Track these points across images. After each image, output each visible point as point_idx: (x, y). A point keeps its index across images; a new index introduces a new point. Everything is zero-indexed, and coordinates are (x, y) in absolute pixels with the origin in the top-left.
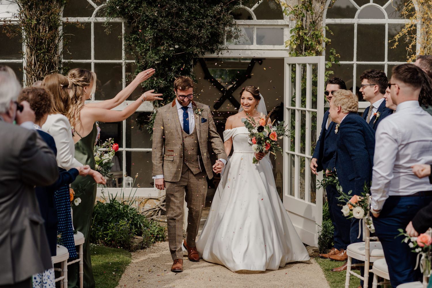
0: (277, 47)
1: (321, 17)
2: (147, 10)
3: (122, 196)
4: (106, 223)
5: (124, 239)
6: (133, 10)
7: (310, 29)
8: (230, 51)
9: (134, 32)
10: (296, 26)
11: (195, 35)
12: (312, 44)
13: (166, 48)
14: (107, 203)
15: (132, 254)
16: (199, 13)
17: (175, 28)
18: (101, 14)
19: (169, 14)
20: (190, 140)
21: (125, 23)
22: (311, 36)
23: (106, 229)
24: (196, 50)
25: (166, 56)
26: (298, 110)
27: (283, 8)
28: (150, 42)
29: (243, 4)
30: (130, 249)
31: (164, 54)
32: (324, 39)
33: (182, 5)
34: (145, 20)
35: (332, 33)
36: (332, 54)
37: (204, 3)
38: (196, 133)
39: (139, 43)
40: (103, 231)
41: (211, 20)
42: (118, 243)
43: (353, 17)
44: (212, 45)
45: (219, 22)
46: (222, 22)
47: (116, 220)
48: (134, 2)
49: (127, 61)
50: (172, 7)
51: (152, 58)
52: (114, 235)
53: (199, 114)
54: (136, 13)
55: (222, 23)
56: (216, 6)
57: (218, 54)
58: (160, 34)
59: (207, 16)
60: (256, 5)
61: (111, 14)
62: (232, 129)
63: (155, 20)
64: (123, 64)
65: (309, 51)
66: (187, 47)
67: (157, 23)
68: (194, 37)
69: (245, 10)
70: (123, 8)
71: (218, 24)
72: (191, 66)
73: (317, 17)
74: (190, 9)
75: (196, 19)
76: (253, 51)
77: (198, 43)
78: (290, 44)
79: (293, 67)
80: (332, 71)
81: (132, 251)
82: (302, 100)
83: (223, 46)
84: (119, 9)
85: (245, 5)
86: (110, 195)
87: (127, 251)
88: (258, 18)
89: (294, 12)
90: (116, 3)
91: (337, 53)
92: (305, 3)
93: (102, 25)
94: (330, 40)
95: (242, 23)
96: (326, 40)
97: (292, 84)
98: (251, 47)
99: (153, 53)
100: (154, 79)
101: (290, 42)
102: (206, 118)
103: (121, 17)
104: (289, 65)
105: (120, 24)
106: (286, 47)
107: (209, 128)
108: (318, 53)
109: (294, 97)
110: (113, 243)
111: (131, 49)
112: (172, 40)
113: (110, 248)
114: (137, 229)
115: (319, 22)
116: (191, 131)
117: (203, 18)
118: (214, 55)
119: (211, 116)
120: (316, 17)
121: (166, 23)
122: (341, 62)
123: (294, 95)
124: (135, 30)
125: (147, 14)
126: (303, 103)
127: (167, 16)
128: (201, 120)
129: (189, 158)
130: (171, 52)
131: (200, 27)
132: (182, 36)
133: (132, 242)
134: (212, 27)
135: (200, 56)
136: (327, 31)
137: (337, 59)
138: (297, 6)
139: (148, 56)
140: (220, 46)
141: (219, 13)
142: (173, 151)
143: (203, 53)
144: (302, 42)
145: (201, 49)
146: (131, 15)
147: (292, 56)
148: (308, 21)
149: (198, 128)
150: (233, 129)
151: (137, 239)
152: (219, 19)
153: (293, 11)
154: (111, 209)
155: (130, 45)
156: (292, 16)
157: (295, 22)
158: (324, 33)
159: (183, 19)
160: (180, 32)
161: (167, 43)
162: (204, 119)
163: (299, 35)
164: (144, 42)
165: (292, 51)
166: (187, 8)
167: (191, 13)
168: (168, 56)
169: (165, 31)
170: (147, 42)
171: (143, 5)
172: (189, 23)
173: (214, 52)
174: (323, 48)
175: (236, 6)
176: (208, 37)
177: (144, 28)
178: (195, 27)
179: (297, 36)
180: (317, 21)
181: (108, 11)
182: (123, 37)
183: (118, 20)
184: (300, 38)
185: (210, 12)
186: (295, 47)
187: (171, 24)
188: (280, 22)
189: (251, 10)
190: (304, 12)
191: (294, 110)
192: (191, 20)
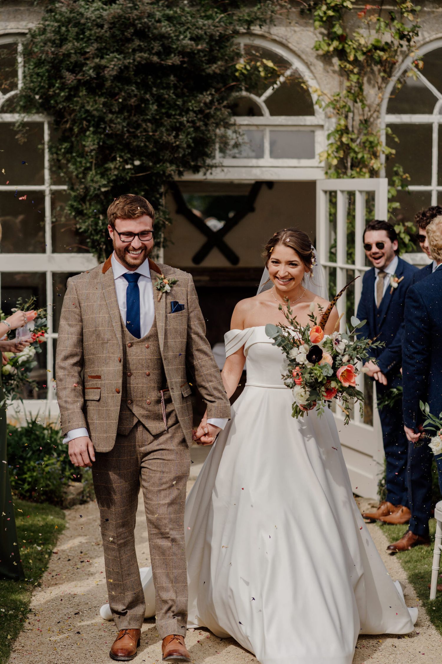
0: (304, 162)
1: (378, 111)
2: (88, 102)
3: (47, 413)
4: (21, 462)
5: (52, 487)
6: (64, 101)
7: (359, 133)
8: (226, 169)
9: (64, 139)
10: (337, 127)
11: (168, 143)
12: (363, 157)
13: (119, 166)
14: (22, 428)
15: (67, 512)
16: (174, 106)
17: (134, 132)
18: (10, 109)
19: (123, 108)
20: (141, 351)
21: (49, 123)
22: (362, 144)
23: (21, 472)
24: (171, 169)
25: (119, 178)
26: (342, 269)
27: (315, 97)
28: (92, 156)
29: (247, 90)
30: (62, 505)
31: (115, 175)
32: (383, 149)
33: (145, 93)
34: (85, 119)
35: (397, 140)
36: (397, 173)
37: (182, 90)
38: (157, 336)
39: (74, 157)
40: (18, 474)
41: (196, 117)
42: (43, 495)
43: (431, 112)
44: (195, 159)
45: (208, 120)
46: (212, 120)
47: (39, 455)
48: (65, 89)
49: (54, 188)
50: (130, 96)
51: (96, 182)
52: (36, 481)
53: (166, 292)
54: (68, 106)
55: (213, 123)
56: (202, 94)
57: (205, 174)
58: (110, 142)
59: (187, 111)
60: (269, 92)
61: (26, 109)
62: (243, 329)
63: (101, 119)
64: (47, 193)
65: (358, 170)
66: (155, 163)
67: (105, 123)
68: (167, 146)
69: (250, 100)
70: (46, 98)
71: (206, 125)
72: (161, 195)
73: (372, 112)
74: (159, 100)
75: (169, 116)
76: (264, 169)
77: (174, 156)
78: (327, 158)
79: (332, 195)
80: (397, 201)
81: (66, 508)
82: (347, 251)
83: (214, 161)
84: (40, 98)
85: (250, 92)
86: (28, 414)
87: (58, 509)
88: (272, 114)
89: (334, 104)
90: (34, 90)
91: (405, 172)
92: (351, 89)
93: (11, 127)
94: (394, 151)
95: (246, 122)
96: (388, 150)
97: (330, 226)
98: (261, 162)
99: (97, 174)
100: (99, 218)
101: (325, 155)
102: (181, 302)
103: (43, 113)
104: (325, 192)
105: (41, 125)
106: (320, 162)
107: (189, 327)
108: (374, 173)
109: (334, 246)
110: (35, 494)
111: (60, 168)
112: (129, 152)
113: (29, 503)
114: (72, 471)
115: (374, 120)
116: (145, 331)
117: (180, 115)
118: (199, 177)
119: (194, 298)
120: (370, 111)
121: (119, 123)
122: (412, 188)
123: (333, 242)
124: (67, 134)
125: (88, 108)
126: (349, 257)
127: (121, 112)
128: (169, 305)
129: (139, 395)
130: (128, 173)
131: (178, 129)
132: (145, 146)
133: (66, 493)
134: (197, 129)
135: (176, 178)
136: (387, 135)
137: (405, 183)
138: (338, 95)
139: (89, 179)
140: (208, 161)
141: (208, 105)
142: (99, 377)
143: (180, 174)
144: (346, 155)
145: (178, 166)
146: (61, 109)
147: (330, 177)
148: (357, 118)
149: (161, 325)
150: (246, 330)
151: (73, 486)
152: (208, 116)
153: (331, 103)
154: (30, 436)
155: (59, 161)
156: (330, 110)
157: (334, 120)
158: (383, 139)
159: (148, 115)
160: (142, 138)
161: (121, 157)
162: (177, 303)
163: (342, 142)
164: (82, 155)
165: (330, 168)
166: (153, 97)
167: (160, 106)
168: (122, 179)
169: (118, 137)
170: (87, 155)
171: (81, 94)
172: (157, 123)
173: (198, 171)
174: (381, 164)
175: (235, 94)
176: (189, 146)
177: (83, 131)
178: (167, 130)
179: (339, 143)
180: (372, 119)
181: (21, 103)
182: (46, 146)
183: (37, 118)
184: (345, 148)
185: (192, 105)
186: (335, 162)
187: (128, 125)
188: (308, 120)
189: (260, 100)
190: (350, 103)
191: (335, 269)
192: (161, 118)
